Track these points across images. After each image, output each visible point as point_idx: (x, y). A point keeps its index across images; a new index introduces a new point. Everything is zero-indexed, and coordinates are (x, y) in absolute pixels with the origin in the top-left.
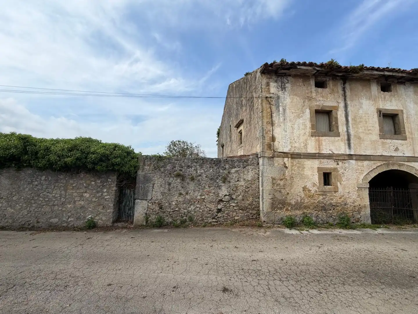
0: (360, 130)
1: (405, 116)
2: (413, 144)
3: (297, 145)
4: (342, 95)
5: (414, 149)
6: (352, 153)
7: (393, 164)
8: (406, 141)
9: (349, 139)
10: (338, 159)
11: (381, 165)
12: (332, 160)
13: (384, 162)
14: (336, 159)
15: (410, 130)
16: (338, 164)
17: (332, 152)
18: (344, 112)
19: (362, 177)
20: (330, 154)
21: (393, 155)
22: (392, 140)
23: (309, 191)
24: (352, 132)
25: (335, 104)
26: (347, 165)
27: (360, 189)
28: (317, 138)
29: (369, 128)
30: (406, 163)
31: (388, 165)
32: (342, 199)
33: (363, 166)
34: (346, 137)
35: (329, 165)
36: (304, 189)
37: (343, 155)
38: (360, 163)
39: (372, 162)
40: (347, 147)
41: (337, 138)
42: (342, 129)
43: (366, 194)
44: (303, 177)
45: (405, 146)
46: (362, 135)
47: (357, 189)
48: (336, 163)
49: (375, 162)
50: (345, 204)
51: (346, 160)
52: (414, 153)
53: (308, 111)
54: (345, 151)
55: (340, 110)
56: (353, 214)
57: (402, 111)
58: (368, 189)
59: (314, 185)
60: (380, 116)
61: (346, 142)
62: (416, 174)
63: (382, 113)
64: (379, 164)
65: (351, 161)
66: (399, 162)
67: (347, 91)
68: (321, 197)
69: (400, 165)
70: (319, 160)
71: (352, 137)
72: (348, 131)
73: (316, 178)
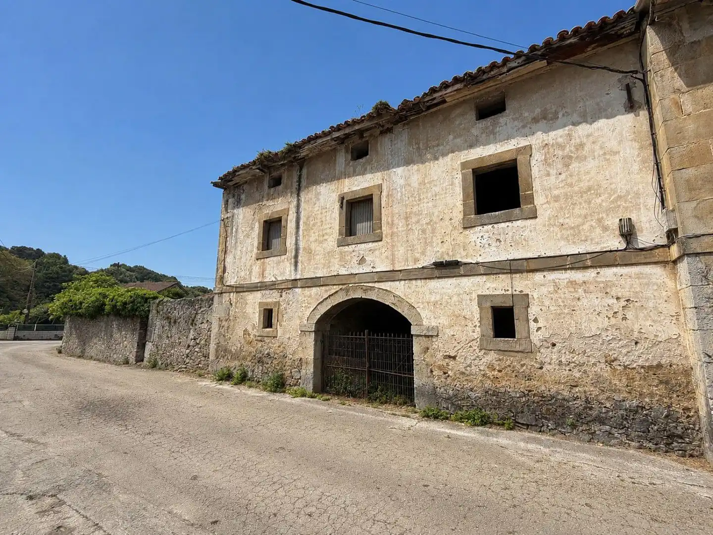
0: (312, 239)
1: (384, 194)
2: (393, 246)
3: (242, 274)
4: (296, 188)
5: (393, 255)
6: (298, 277)
7: (355, 289)
8: (380, 243)
9: (296, 257)
10: (282, 289)
11: (336, 292)
12: (274, 291)
13: (341, 287)
14: (280, 289)
15: (390, 220)
16: (281, 296)
17: (276, 278)
18: (295, 214)
19: (308, 313)
20: (272, 281)
21: (355, 273)
22: (356, 245)
23: (249, 335)
24: (302, 245)
25: (286, 206)
26: (291, 296)
27: (303, 333)
28: (262, 260)
29: (324, 232)
30: (377, 285)
31: (347, 291)
32: (281, 349)
33: (310, 296)
34: (293, 254)
35: (271, 297)
36: (246, 332)
37: (287, 281)
38: (307, 291)
39: (324, 288)
40: (293, 268)
41: (283, 257)
42: (290, 242)
43: (310, 340)
44: (245, 316)
45: (377, 252)
46: (313, 246)
47: (300, 332)
48: (279, 294)
49: (327, 288)
50: (285, 357)
51: (290, 289)
52: (393, 264)
53: (257, 225)
54: (290, 275)
55: (291, 212)
56: (291, 372)
57: (380, 187)
58: (314, 333)
59: (254, 327)
60: (341, 207)
61: (293, 260)
62: (394, 304)
63: (345, 201)
64: (333, 291)
65: (297, 290)
66: (365, 284)
67: (302, 180)
68: (260, 344)
69: (365, 290)
70: (262, 292)
71: (301, 251)
72: (297, 244)
73: (256, 317)
